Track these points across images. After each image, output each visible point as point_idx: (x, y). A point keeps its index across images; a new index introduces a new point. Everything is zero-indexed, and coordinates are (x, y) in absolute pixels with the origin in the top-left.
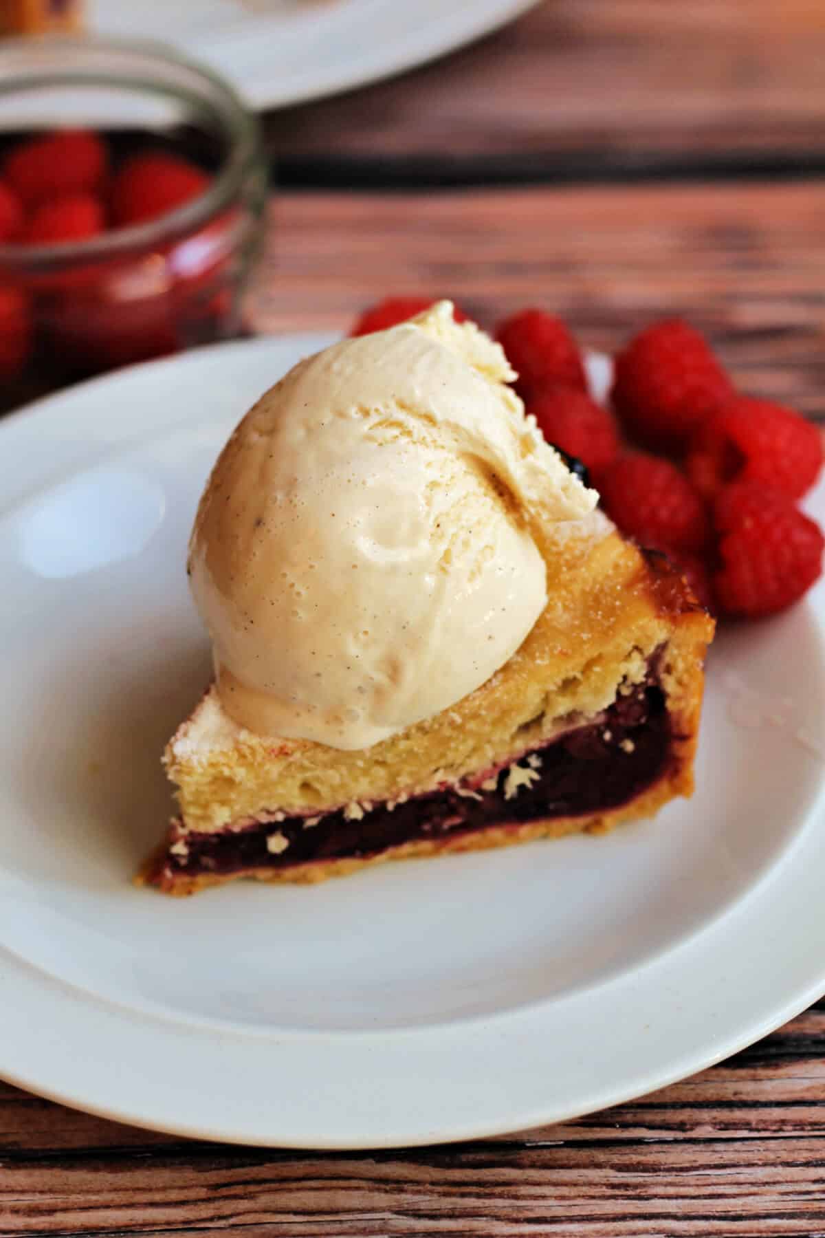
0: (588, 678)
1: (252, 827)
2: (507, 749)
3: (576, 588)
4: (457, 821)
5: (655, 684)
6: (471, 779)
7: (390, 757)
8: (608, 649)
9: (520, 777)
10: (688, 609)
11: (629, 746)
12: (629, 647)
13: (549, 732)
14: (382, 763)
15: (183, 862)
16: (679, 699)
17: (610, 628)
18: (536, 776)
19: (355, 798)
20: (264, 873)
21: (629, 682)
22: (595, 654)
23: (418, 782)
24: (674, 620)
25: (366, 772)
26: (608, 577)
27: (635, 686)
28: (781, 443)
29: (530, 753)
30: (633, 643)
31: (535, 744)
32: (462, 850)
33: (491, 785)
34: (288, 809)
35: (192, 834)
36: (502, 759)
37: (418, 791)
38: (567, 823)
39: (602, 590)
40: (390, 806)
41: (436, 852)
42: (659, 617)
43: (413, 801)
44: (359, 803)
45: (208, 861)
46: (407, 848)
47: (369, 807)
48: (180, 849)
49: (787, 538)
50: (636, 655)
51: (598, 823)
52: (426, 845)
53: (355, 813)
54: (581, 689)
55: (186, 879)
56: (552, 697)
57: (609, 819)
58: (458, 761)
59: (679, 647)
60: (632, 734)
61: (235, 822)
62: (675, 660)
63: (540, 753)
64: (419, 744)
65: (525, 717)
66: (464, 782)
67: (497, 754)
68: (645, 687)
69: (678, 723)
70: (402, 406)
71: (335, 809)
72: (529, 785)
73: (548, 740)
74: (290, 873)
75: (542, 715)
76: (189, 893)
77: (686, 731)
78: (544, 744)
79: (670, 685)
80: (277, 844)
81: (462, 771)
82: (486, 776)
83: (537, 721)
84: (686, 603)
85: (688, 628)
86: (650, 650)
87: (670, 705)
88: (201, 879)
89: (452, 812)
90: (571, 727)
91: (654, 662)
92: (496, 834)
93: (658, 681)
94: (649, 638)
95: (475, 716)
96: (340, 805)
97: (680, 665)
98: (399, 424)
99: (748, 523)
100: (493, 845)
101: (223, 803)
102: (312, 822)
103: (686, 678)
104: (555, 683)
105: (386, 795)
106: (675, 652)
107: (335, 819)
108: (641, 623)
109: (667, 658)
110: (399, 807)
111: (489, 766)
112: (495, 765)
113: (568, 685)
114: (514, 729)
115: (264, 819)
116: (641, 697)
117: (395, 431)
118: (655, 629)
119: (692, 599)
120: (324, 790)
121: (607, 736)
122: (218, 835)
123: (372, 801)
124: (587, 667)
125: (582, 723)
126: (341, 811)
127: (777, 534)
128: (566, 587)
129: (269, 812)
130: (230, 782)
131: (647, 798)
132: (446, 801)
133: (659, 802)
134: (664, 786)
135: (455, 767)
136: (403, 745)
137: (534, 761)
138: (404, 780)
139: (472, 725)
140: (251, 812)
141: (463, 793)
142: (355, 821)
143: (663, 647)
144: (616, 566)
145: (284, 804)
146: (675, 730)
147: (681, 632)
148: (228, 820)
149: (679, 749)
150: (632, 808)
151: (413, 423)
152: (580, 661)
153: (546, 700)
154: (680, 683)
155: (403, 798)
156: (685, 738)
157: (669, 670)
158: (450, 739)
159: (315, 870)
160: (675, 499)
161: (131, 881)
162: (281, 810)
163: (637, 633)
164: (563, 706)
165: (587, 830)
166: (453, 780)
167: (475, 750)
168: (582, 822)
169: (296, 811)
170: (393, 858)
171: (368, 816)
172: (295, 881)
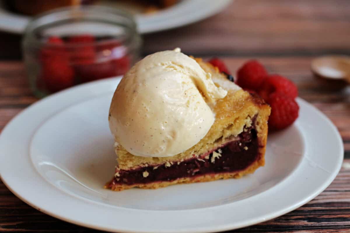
0: (235, 125)
1: (139, 169)
2: (212, 146)
3: (232, 101)
4: (197, 170)
5: (254, 128)
6: (202, 155)
8: (241, 115)
9: (215, 155)
10: (263, 104)
11: (246, 148)
12: (247, 115)
13: (224, 142)
15: (118, 180)
16: (261, 133)
17: (241, 109)
18: (220, 155)
19: (168, 160)
20: (141, 185)
21: (246, 127)
22: (237, 117)
23: (187, 156)
24: (259, 107)
26: (240, 98)
27: (248, 128)
29: (219, 148)
30: (248, 114)
31: (220, 146)
32: (198, 181)
33: (207, 157)
34: (149, 163)
35: (121, 170)
36: (211, 150)
37: (187, 158)
38: (229, 174)
39: (239, 101)
40: (179, 163)
41: (191, 182)
42: (255, 106)
43: (185, 162)
44: (169, 162)
45: (125, 180)
46: (182, 180)
47: (172, 163)
48: (118, 174)
50: (248, 118)
51: (237, 175)
52: (188, 179)
53: (168, 165)
54: (234, 127)
55: (119, 186)
56: (225, 130)
57: (241, 174)
58: (198, 150)
59: (261, 116)
60: (248, 145)
61: (133, 167)
62: (260, 121)
63: (222, 148)
65: (217, 137)
66: (200, 157)
67: (209, 148)
68: (251, 129)
69: (260, 142)
70: (173, 63)
71: (162, 164)
72: (218, 158)
73: (223, 144)
74: (149, 185)
75: (222, 137)
76: (120, 190)
77: (263, 145)
78: (223, 146)
79: (258, 129)
80: (146, 174)
81: (199, 153)
82: (206, 155)
83: (220, 139)
85: (263, 110)
86: (253, 116)
87: (258, 135)
88: (123, 186)
89: (196, 167)
90: (230, 141)
91: (254, 120)
92: (208, 177)
94: (253, 112)
96: (164, 162)
97: (261, 122)
98: (173, 67)
100: (208, 181)
101: (131, 160)
102: (156, 168)
103: (263, 127)
104: (226, 125)
105: (177, 160)
106: (260, 117)
107: (163, 167)
108: (250, 107)
109: (258, 119)
110: (181, 163)
111: (207, 152)
112: (209, 152)
113: (230, 127)
114: (214, 140)
115: (142, 166)
116: (250, 132)
117: (172, 69)
118: (254, 109)
119: (264, 102)
121: (240, 144)
122: (128, 171)
123: (173, 162)
124: (235, 121)
125: (233, 140)
126: (164, 164)
128: (229, 101)
129: (144, 164)
131: (251, 167)
132: (194, 163)
133: (255, 168)
134: (256, 163)
135: (197, 152)
137: (220, 151)
138: (183, 155)
140: (138, 164)
141: (199, 160)
142: (168, 167)
143: (256, 116)
144: (242, 96)
145: (148, 162)
146: (259, 144)
147: (261, 111)
148: (132, 166)
149: (261, 151)
150: (246, 171)
151: (177, 67)
152: (233, 118)
153: (223, 132)
154: (261, 128)
155: (182, 160)
156: (262, 147)
157: (258, 124)
159: (156, 185)
161: (103, 188)
162: (147, 163)
163: (249, 111)
164: (228, 133)
165: (234, 177)
166: (197, 155)
167: (203, 146)
168: (233, 174)
169: (151, 164)
170: (179, 183)
171: (172, 166)
172: (150, 188)
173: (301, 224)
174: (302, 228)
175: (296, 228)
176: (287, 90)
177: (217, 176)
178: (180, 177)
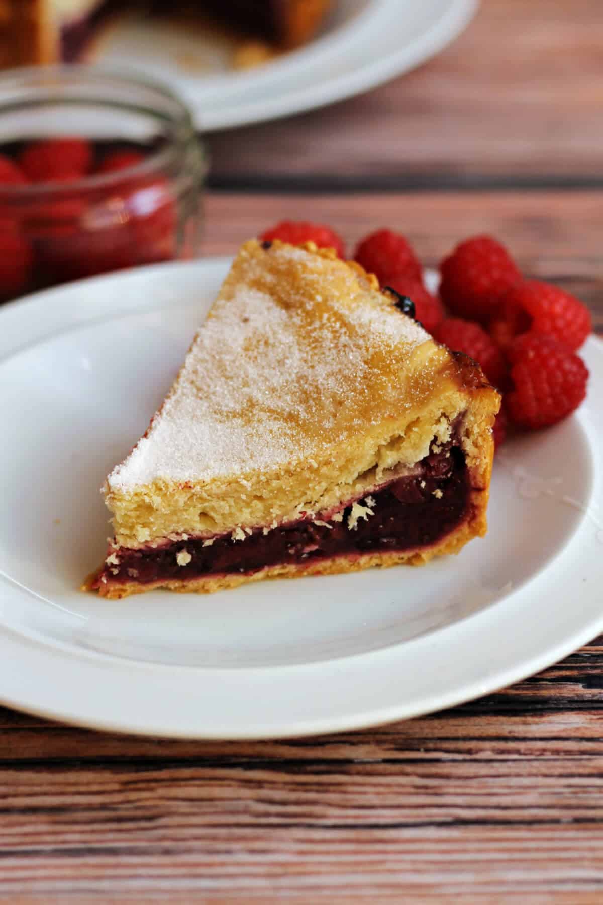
0: (409, 437)
1: (166, 545)
2: (350, 490)
3: (403, 374)
4: (314, 547)
5: (458, 445)
6: (324, 512)
7: (265, 494)
8: (424, 414)
9: (358, 512)
10: (481, 386)
11: (439, 494)
12: (439, 413)
13: (381, 479)
14: (260, 498)
15: (115, 571)
16: (476, 457)
17: (425, 399)
18: (371, 513)
19: (240, 525)
20: (174, 584)
21: (438, 443)
22: (414, 417)
23: (286, 514)
24: (471, 393)
25: (248, 505)
26: (425, 366)
27: (443, 445)
28: (558, 309)
29: (366, 495)
30: (441, 410)
31: (371, 488)
32: (318, 573)
33: (338, 518)
34: (191, 532)
35: (121, 548)
36: (347, 498)
37: (285, 520)
38: (395, 556)
39: (420, 375)
40: (266, 532)
41: (299, 574)
42: (460, 391)
43: (281, 528)
44: (243, 529)
45: (134, 572)
46: (277, 570)
47: (250, 532)
48: (113, 559)
49: (559, 365)
50: (443, 420)
51: (417, 556)
52: (292, 568)
53: (240, 536)
54: (404, 445)
55: (118, 586)
56: (383, 451)
57: (426, 554)
58: (315, 498)
59: (475, 415)
60: (444, 485)
61: (152, 541)
62: (472, 427)
63: (374, 495)
64: (287, 483)
65: (363, 466)
66: (319, 516)
67: (343, 495)
68: (450, 447)
69: (475, 478)
71: (225, 533)
72: (365, 518)
73: (379, 485)
74: (192, 584)
75: (376, 466)
76: (120, 597)
77: (481, 485)
78: (377, 488)
79: (469, 446)
80: (184, 558)
81: (318, 506)
82: (335, 511)
83: (372, 470)
84: (480, 382)
85: (481, 400)
86: (454, 416)
87: (469, 462)
88: (129, 586)
89: (311, 541)
90: (397, 477)
91: (457, 426)
92: (342, 561)
93: (460, 442)
94: (454, 407)
95: (327, 463)
96: (229, 530)
97: (476, 430)
99: (531, 354)
100: (341, 571)
101: (144, 525)
102: (208, 543)
103: (480, 441)
104: (386, 440)
105: (263, 523)
106: (472, 419)
107: (226, 540)
108: (447, 394)
109: (467, 424)
110: (272, 532)
111: (337, 504)
112: (341, 503)
113: (395, 442)
114: (355, 475)
115: (174, 538)
116: (448, 455)
118: (457, 400)
119: (484, 380)
120: (217, 518)
121: (423, 484)
122: (140, 550)
123: (252, 528)
124: (409, 428)
125: (405, 473)
126: (230, 535)
127: (552, 362)
128: (395, 374)
129: (177, 534)
130: (149, 508)
131: (452, 538)
132: (306, 531)
133: (462, 541)
134: (465, 529)
135: (313, 503)
136: (275, 483)
137: (370, 502)
138: (275, 511)
139: (324, 470)
140: (165, 533)
141: (318, 523)
142: (239, 541)
143: (463, 415)
144: (431, 360)
145: (187, 527)
146: (473, 483)
147: (477, 404)
148: (149, 539)
149: (476, 499)
150: (442, 546)
152: (404, 422)
153: (379, 454)
154: (475, 445)
155: (275, 525)
156: (480, 490)
157: (468, 434)
158: (308, 480)
159: (211, 582)
160: (480, 345)
161: (78, 589)
162: (185, 532)
163: (444, 403)
164: (390, 458)
165: (409, 562)
166: (311, 513)
167: (326, 490)
168: (406, 555)
169: (197, 533)
170: (268, 577)
171: (249, 538)
172: (196, 591)
173: (566, 695)
174: (569, 706)
175: (553, 706)
176: (560, 323)
177: (364, 560)
178: (272, 563)
